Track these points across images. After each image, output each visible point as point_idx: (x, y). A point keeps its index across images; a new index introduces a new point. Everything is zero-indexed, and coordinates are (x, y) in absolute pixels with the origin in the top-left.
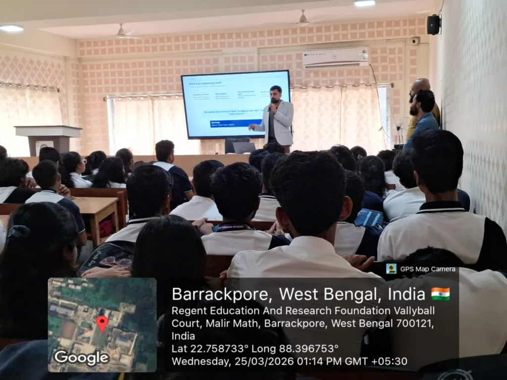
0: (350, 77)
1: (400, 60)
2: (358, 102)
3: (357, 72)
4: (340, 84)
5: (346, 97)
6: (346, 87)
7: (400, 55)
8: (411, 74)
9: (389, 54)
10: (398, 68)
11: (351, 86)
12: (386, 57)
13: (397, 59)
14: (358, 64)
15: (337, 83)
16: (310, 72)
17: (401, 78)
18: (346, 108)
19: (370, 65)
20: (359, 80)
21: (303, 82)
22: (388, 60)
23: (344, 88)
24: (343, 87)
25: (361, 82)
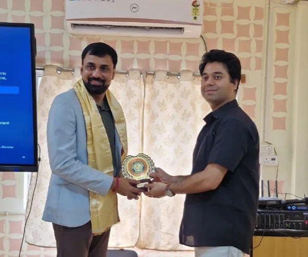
0: (160, 56)
1: (259, 30)
2: (178, 107)
3: (176, 48)
4: (140, 68)
5: (155, 95)
6: (154, 74)
7: (259, 22)
8: (277, 59)
9: (239, 18)
10: (253, 45)
11: (165, 74)
12: (232, 22)
13: (252, 30)
14: (181, 29)
15: (135, 66)
16: (81, 39)
17: (258, 67)
18: (153, 117)
19: (201, 36)
20: (178, 63)
21: (66, 57)
22: (235, 29)
23: (150, 78)
24: (147, 74)
25: (183, 67)
